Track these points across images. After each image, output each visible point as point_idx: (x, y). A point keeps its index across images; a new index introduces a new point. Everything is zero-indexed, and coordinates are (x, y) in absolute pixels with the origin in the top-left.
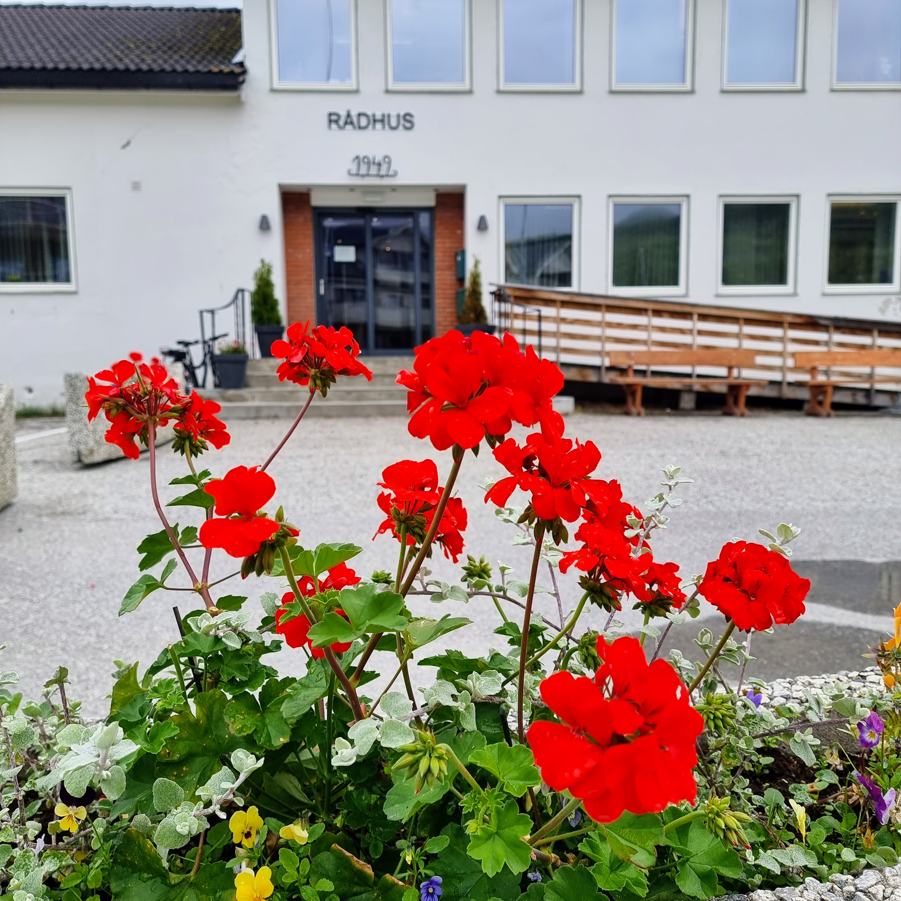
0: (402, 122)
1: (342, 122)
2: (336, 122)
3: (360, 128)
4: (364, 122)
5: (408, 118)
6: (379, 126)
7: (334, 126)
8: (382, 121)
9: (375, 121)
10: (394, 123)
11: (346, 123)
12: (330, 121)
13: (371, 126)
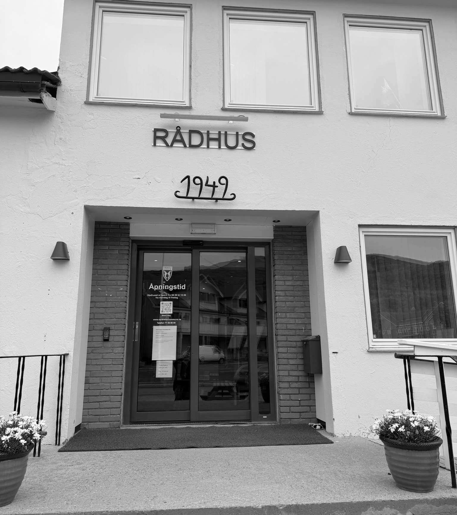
0: (241, 141)
1: (169, 140)
2: (163, 139)
3: (191, 146)
4: (196, 139)
5: (248, 137)
6: (214, 145)
7: (159, 143)
8: (218, 140)
9: (209, 139)
10: (231, 142)
11: (175, 141)
12: (156, 138)
13: (204, 146)
